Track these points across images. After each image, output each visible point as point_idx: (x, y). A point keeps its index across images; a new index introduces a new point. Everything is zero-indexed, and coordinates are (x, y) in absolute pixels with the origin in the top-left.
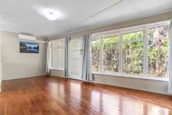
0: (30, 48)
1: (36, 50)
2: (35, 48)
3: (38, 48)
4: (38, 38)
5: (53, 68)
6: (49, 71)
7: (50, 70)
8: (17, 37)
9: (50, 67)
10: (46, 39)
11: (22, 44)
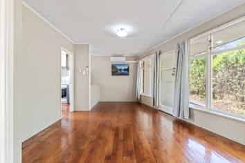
0: (120, 70)
1: (126, 72)
2: (125, 70)
3: (128, 70)
4: (128, 58)
5: (144, 95)
6: (139, 97)
7: (141, 96)
8: (109, 60)
9: (141, 92)
10: (137, 58)
11: (113, 67)
